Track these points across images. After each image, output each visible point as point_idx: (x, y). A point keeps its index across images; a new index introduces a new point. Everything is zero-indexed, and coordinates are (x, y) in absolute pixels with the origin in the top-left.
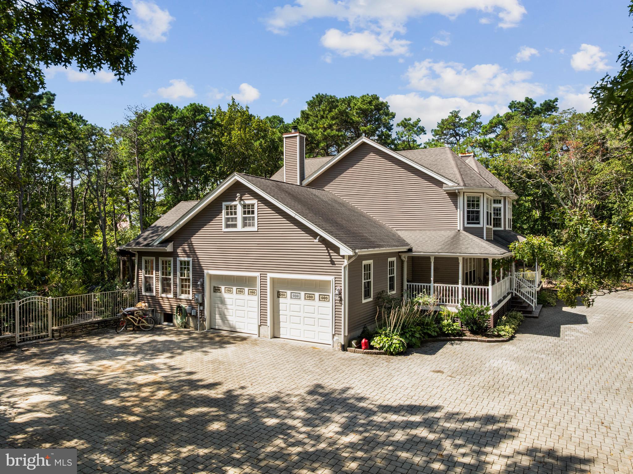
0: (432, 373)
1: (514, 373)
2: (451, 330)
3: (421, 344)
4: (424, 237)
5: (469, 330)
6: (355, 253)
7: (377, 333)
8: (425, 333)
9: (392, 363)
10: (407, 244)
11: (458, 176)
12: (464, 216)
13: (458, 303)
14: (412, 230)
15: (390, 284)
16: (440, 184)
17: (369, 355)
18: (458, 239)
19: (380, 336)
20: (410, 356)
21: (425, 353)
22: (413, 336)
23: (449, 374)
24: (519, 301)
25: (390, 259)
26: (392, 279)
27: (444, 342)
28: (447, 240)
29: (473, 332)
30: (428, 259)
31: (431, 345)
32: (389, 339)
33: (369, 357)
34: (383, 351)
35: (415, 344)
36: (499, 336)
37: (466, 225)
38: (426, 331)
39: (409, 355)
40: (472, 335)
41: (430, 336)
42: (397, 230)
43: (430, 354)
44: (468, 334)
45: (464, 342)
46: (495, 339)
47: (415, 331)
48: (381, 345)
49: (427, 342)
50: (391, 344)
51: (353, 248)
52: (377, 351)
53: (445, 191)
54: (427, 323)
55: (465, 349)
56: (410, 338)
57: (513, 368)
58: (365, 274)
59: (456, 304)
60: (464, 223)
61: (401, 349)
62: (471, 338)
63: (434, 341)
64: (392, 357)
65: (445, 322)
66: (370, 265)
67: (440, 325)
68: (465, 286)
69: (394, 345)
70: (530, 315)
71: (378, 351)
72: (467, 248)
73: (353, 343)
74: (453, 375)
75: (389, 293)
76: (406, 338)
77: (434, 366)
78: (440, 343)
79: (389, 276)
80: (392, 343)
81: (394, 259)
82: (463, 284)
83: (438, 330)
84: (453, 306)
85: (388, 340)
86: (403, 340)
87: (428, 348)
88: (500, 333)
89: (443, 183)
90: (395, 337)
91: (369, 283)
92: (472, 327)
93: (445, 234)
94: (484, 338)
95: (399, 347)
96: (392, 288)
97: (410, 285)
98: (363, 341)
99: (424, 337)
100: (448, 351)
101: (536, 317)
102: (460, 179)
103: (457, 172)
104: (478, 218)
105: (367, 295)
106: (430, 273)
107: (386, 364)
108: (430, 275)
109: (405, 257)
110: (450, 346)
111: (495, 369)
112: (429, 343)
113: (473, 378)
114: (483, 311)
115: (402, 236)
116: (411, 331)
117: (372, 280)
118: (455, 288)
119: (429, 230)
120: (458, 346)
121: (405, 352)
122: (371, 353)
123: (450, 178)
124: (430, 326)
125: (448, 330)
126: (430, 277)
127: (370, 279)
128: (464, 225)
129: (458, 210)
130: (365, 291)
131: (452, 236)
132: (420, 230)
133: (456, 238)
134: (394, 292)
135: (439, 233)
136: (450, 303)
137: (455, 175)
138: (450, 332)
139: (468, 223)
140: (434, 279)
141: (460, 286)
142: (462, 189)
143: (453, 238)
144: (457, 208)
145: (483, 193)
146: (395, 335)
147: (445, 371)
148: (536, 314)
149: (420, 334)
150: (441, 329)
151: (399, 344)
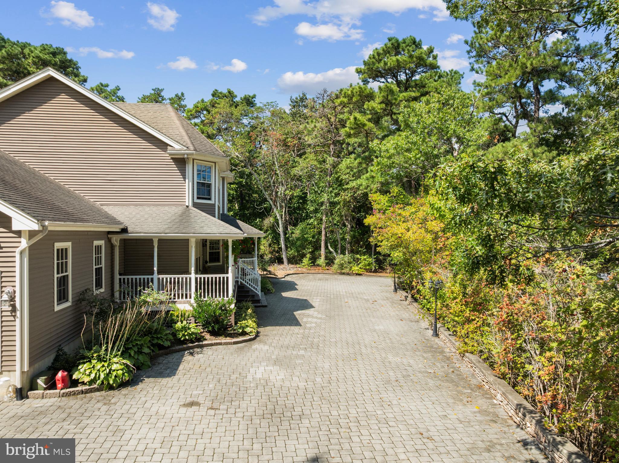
0: (183, 410)
1: (287, 384)
2: (189, 335)
3: (151, 362)
4: (141, 213)
5: (209, 332)
6: (43, 226)
7: (84, 357)
8: (153, 345)
9: (115, 404)
10: (119, 223)
11: (186, 138)
12: (193, 189)
13: (190, 297)
14: (124, 205)
15: (96, 279)
16: (163, 146)
17: (71, 397)
18: (188, 216)
19: (90, 361)
20: (140, 386)
21: (161, 375)
22: (140, 352)
23: (209, 404)
24: (246, 289)
25: (96, 243)
26: (98, 271)
27: (181, 353)
28: (174, 218)
29: (214, 333)
30: (148, 242)
31: (164, 360)
32: (106, 364)
33: (72, 402)
34: (95, 386)
35: (143, 364)
36: (244, 333)
37: (196, 201)
38: (155, 341)
39: (138, 384)
40: (213, 337)
41: (161, 347)
42: (102, 205)
43: (169, 376)
44: (207, 336)
45: (205, 349)
46: (241, 339)
47: (142, 345)
48: (93, 376)
49: (158, 356)
50: (110, 373)
51: (40, 220)
52: (84, 388)
53: (170, 155)
54: (156, 330)
55: (211, 358)
56: (136, 357)
57: (282, 376)
58: (58, 264)
59: (188, 299)
60: (193, 197)
61: (127, 377)
62: (213, 342)
63: (167, 354)
64: (111, 392)
65: (179, 325)
66: (66, 249)
67: (174, 331)
68: (198, 276)
69: (114, 373)
70: (259, 304)
71: (87, 387)
72: (202, 227)
73: (41, 382)
74: (215, 406)
75: (96, 292)
76: (130, 357)
77: (182, 396)
78: (176, 356)
79: (94, 267)
80: (110, 370)
81: (102, 243)
82: (196, 273)
83: (171, 337)
84: (184, 303)
85: (103, 366)
86: (128, 363)
87: (161, 366)
88: (246, 330)
89: (168, 145)
90: (115, 360)
91: (65, 278)
92: (213, 327)
93: (169, 211)
94: (228, 340)
95: (123, 374)
96: (99, 285)
97: (124, 279)
98: (60, 374)
99: (153, 351)
100: (190, 365)
101: (266, 306)
102: (189, 142)
103: (184, 134)
104: (209, 193)
105: (63, 297)
106: (153, 261)
107: (105, 408)
108: (153, 264)
109: (116, 240)
110: (190, 358)
111: (262, 381)
112: (161, 358)
113: (244, 405)
114: (224, 305)
115: (110, 212)
116: (137, 344)
117: (70, 273)
118: (186, 278)
119: (149, 205)
120: (200, 356)
121: (132, 380)
122: (75, 394)
123: (176, 139)
124: (161, 333)
125: (184, 335)
126: (153, 267)
127: (66, 271)
128: (193, 199)
129: (187, 180)
130: (59, 292)
131: (180, 213)
132: (136, 205)
133: (185, 216)
134: (102, 290)
135: (162, 209)
136: (180, 299)
137: (182, 137)
138: (187, 337)
139: (198, 198)
140: (158, 270)
141: (193, 276)
142: (192, 154)
143: (181, 216)
144: (184, 178)
145: (215, 163)
146: (115, 357)
147: (201, 400)
148: (264, 303)
149: (148, 347)
150: (174, 335)
151: (122, 370)
